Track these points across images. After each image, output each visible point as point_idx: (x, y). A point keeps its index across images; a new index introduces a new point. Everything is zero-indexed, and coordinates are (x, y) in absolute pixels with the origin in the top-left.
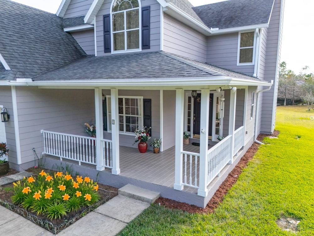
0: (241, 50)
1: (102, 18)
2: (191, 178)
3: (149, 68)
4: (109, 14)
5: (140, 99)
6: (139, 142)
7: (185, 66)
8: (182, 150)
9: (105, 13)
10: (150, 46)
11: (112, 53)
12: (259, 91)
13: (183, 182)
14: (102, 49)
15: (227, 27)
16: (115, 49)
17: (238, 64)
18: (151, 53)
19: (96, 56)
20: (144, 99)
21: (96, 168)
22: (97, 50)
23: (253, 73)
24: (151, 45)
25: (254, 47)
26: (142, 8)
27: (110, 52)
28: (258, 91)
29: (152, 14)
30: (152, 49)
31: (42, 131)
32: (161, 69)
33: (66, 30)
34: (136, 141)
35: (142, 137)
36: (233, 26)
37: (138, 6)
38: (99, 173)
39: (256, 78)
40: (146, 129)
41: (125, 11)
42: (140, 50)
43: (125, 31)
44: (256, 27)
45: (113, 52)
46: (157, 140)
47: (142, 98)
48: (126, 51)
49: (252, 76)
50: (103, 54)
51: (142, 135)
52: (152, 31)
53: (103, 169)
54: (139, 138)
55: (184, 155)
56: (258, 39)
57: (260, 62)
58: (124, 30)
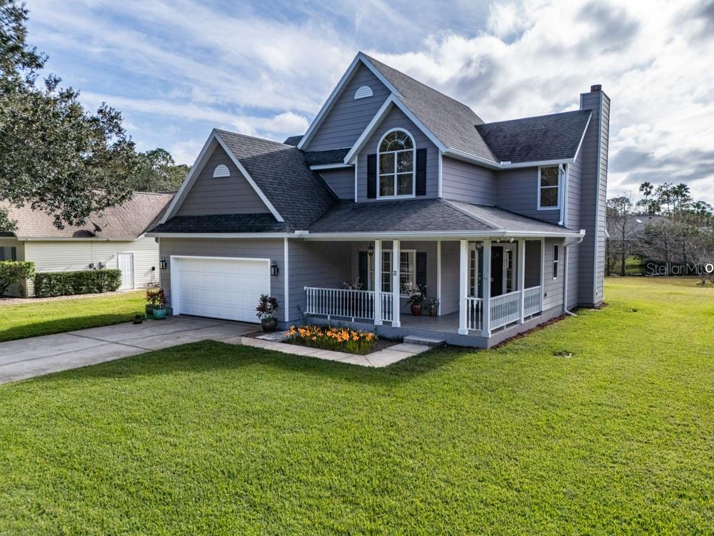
0: (542, 189)
1: (366, 158)
2: (475, 322)
3: (432, 220)
4: (376, 155)
5: (412, 253)
6: (412, 303)
7: (468, 218)
8: (466, 297)
9: (371, 153)
10: (425, 192)
11: (377, 199)
12: (568, 245)
13: (468, 327)
14: (365, 193)
15: (523, 160)
16: (382, 194)
17: (539, 208)
18: (428, 200)
19: (356, 201)
20: (417, 253)
21: (373, 323)
22: (358, 195)
23: (559, 220)
24: (427, 190)
25: (559, 186)
26: (417, 150)
27: (375, 197)
28: (566, 244)
29: (429, 157)
30: (428, 196)
31: (305, 288)
32: (445, 221)
33: (313, 168)
34: (409, 302)
35: (416, 296)
36: (531, 160)
37: (412, 147)
38: (376, 328)
39: (563, 227)
40: (420, 287)
41: (396, 152)
42: (413, 196)
43: (396, 174)
44: (560, 162)
45: (379, 198)
46: (434, 301)
47: (415, 251)
48: (396, 197)
49: (557, 225)
50: (366, 200)
51: (417, 294)
52: (429, 176)
53: (381, 324)
54: (412, 298)
55: (468, 301)
56: (564, 176)
57: (567, 206)
58: (394, 172)
